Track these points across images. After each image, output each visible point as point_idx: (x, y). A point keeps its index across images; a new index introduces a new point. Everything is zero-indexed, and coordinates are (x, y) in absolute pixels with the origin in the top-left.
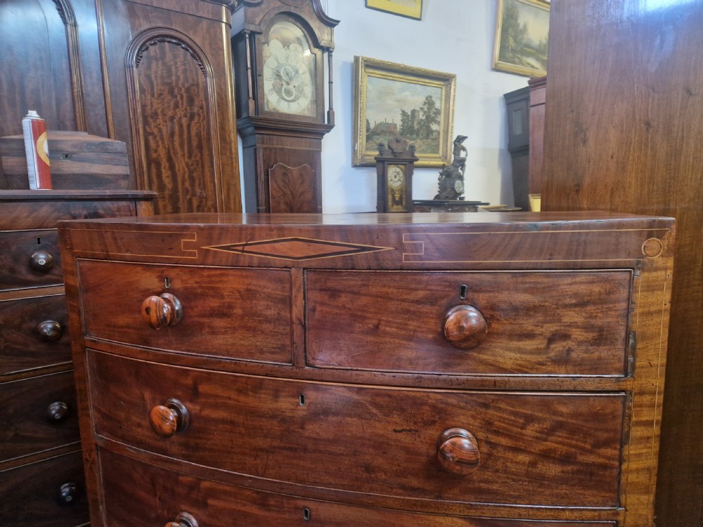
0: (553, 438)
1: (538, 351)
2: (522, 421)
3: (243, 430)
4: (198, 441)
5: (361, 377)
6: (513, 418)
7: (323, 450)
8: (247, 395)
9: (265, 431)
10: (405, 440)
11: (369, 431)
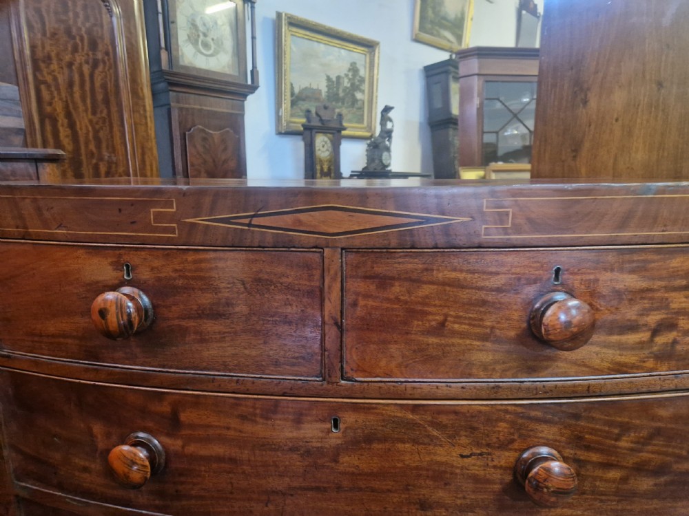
0: (650, 448)
1: (640, 346)
2: (616, 431)
3: (247, 469)
4: (180, 487)
5: (419, 391)
6: (607, 429)
7: (363, 486)
8: (255, 422)
9: (282, 469)
10: (474, 466)
11: (428, 459)
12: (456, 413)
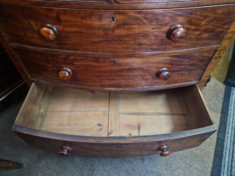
0: (211, 24)
2: (202, 18)
3: (86, 35)
4: (65, 42)
5: (142, 6)
6: (200, 18)
7: (122, 39)
8: (86, 19)
9: (96, 35)
10: (156, 32)
11: (142, 30)
12: (153, 14)
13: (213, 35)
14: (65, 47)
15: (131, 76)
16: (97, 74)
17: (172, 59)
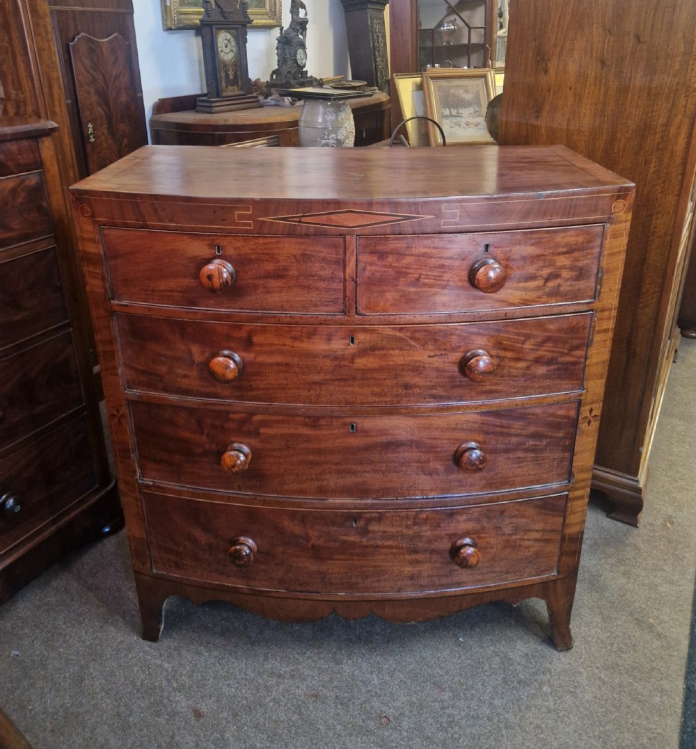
0: (544, 348)
1: (538, 288)
2: (522, 338)
3: (297, 369)
4: (252, 383)
5: (404, 319)
6: (516, 337)
7: (369, 377)
8: (303, 341)
9: (319, 368)
10: (437, 362)
11: (409, 359)
12: (426, 331)
13: (558, 369)
14: (250, 393)
15: (394, 462)
16: (311, 457)
17: (483, 420)
